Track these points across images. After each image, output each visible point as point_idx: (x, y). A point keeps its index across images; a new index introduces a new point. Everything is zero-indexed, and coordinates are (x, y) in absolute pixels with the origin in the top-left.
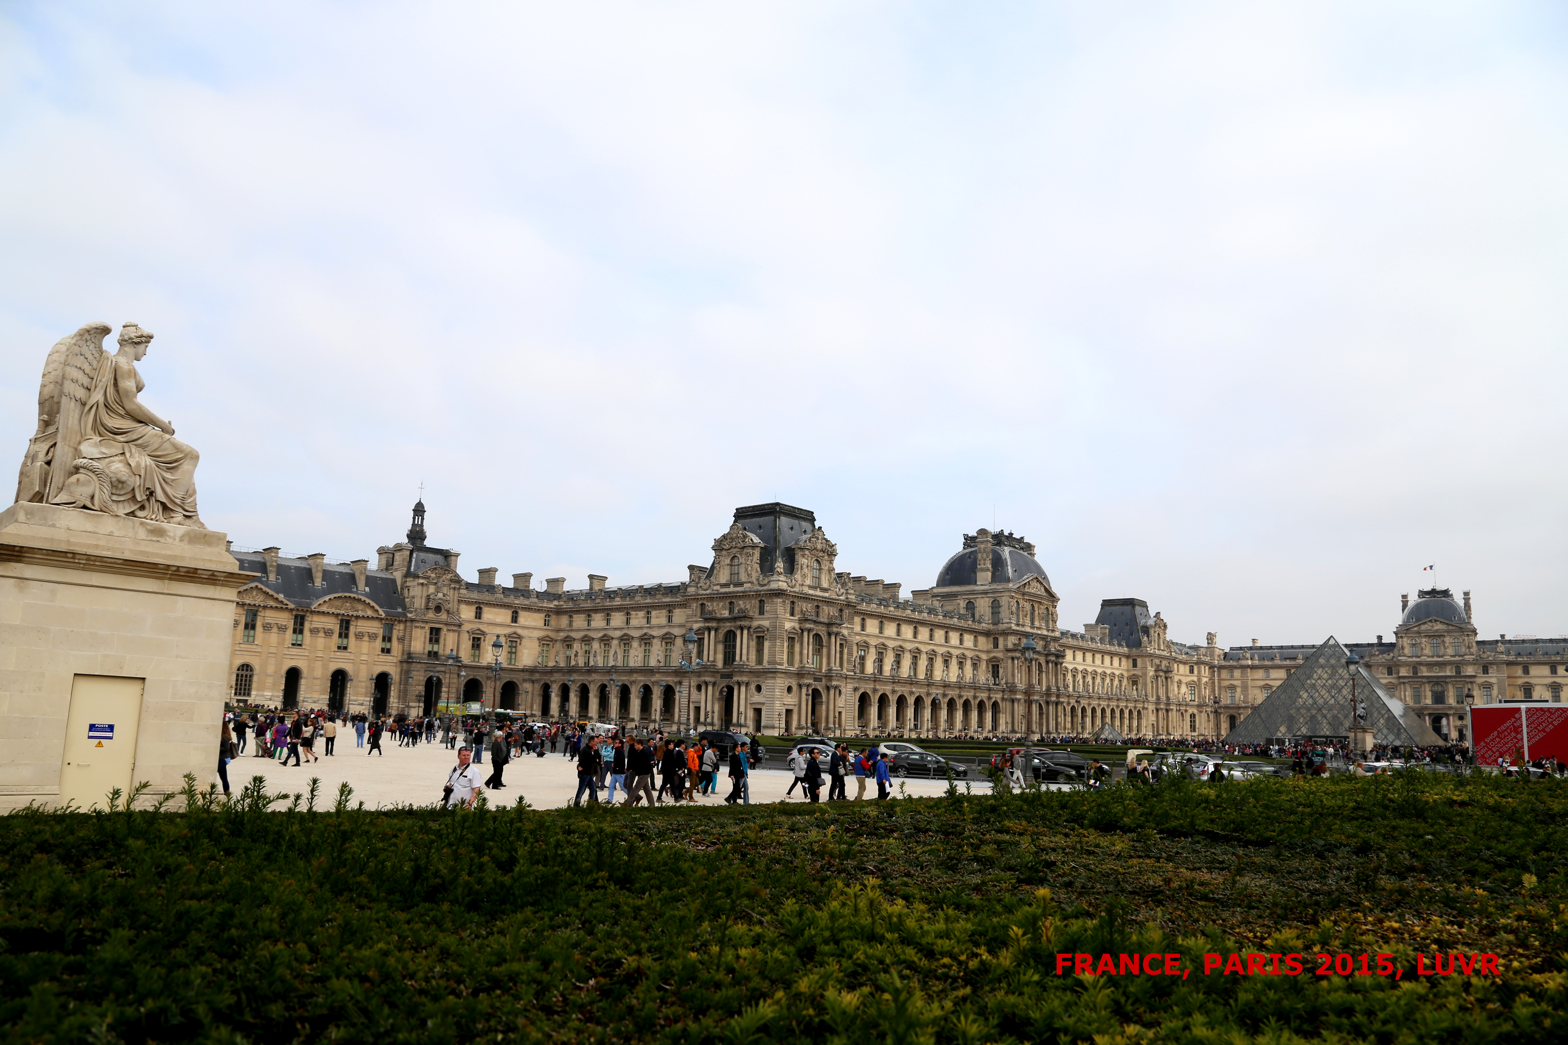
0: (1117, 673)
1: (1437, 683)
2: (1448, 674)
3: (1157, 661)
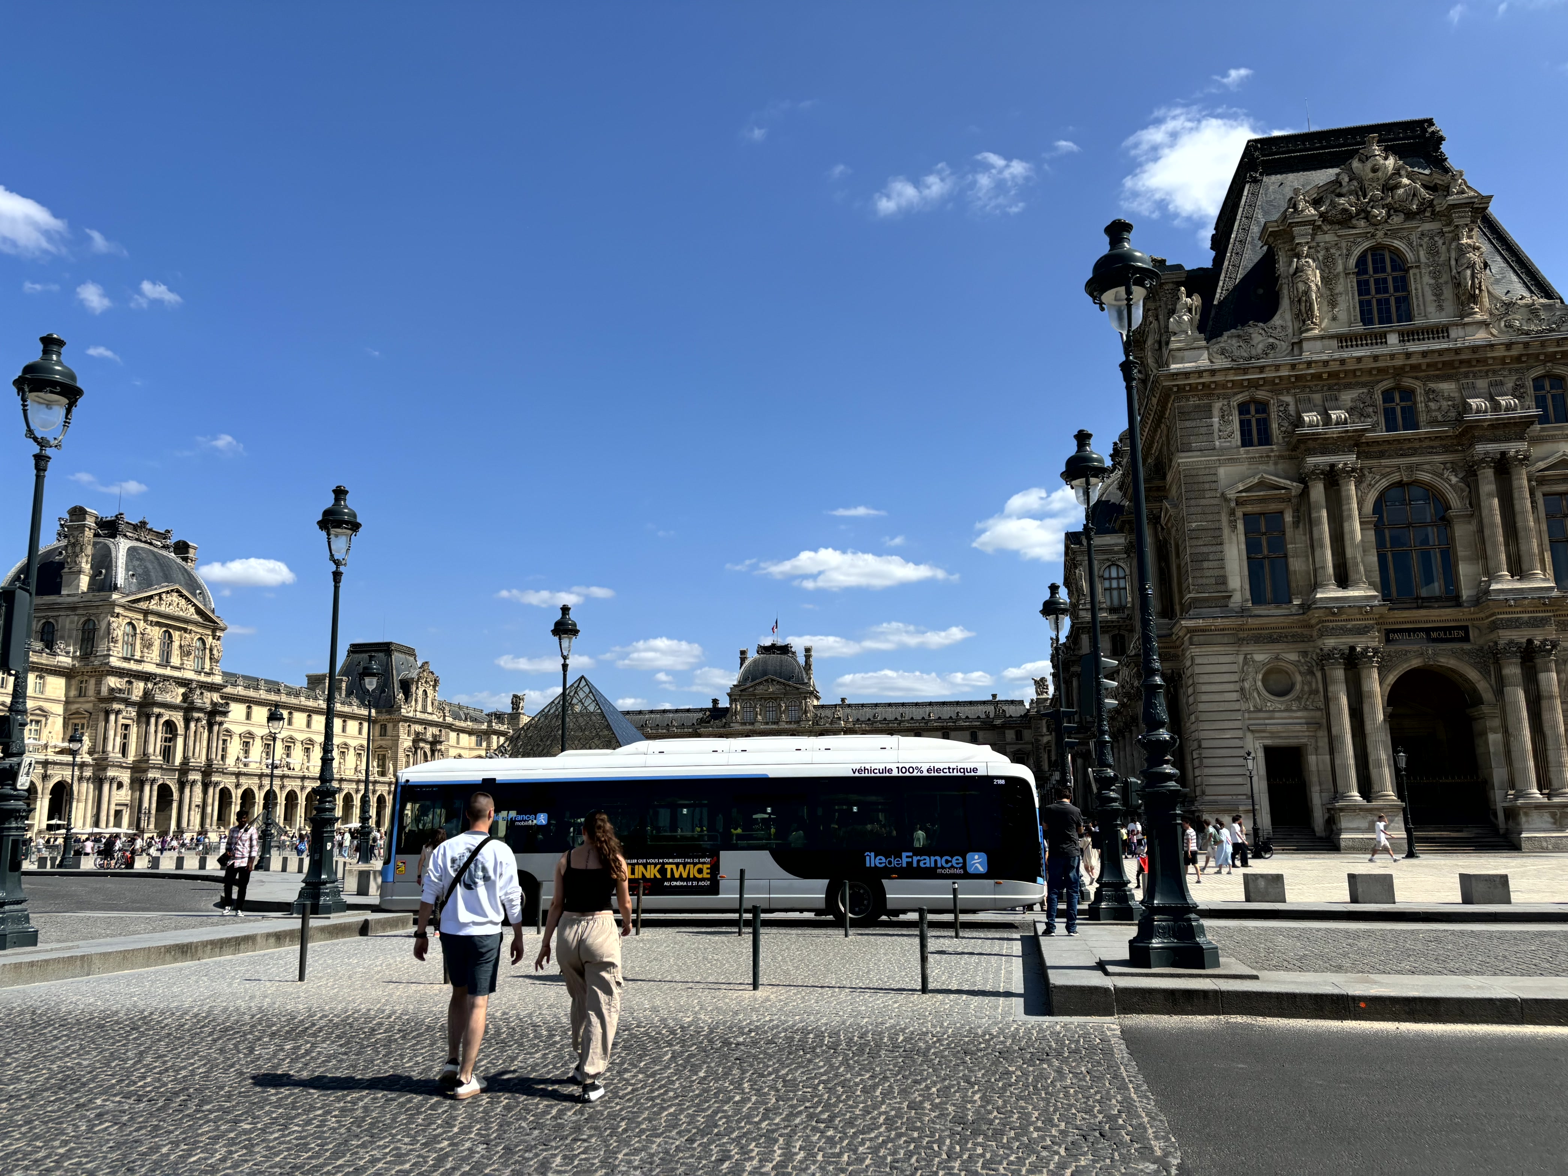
0: (353, 743)
3: (419, 728)
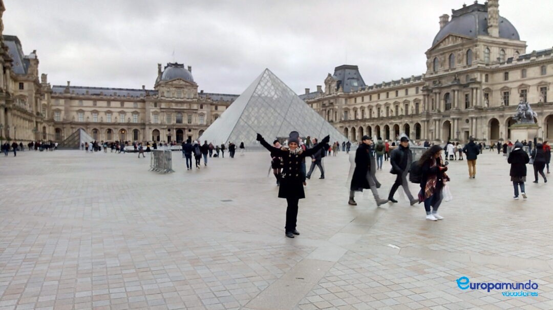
1: (179, 112)
2: (185, 108)
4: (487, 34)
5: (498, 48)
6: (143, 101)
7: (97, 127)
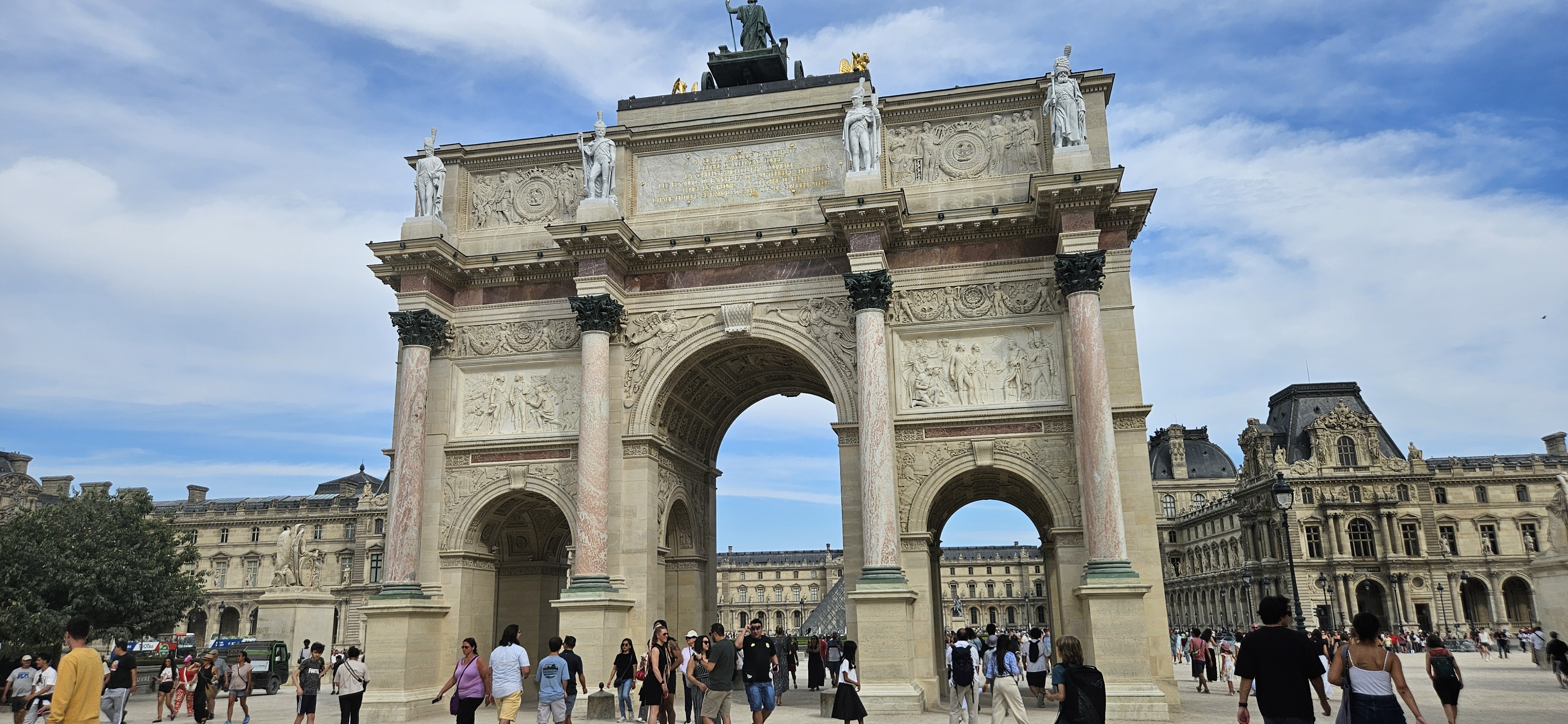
4: (1171, 476)
5: (1189, 494)
6: (823, 569)
7: (763, 609)
